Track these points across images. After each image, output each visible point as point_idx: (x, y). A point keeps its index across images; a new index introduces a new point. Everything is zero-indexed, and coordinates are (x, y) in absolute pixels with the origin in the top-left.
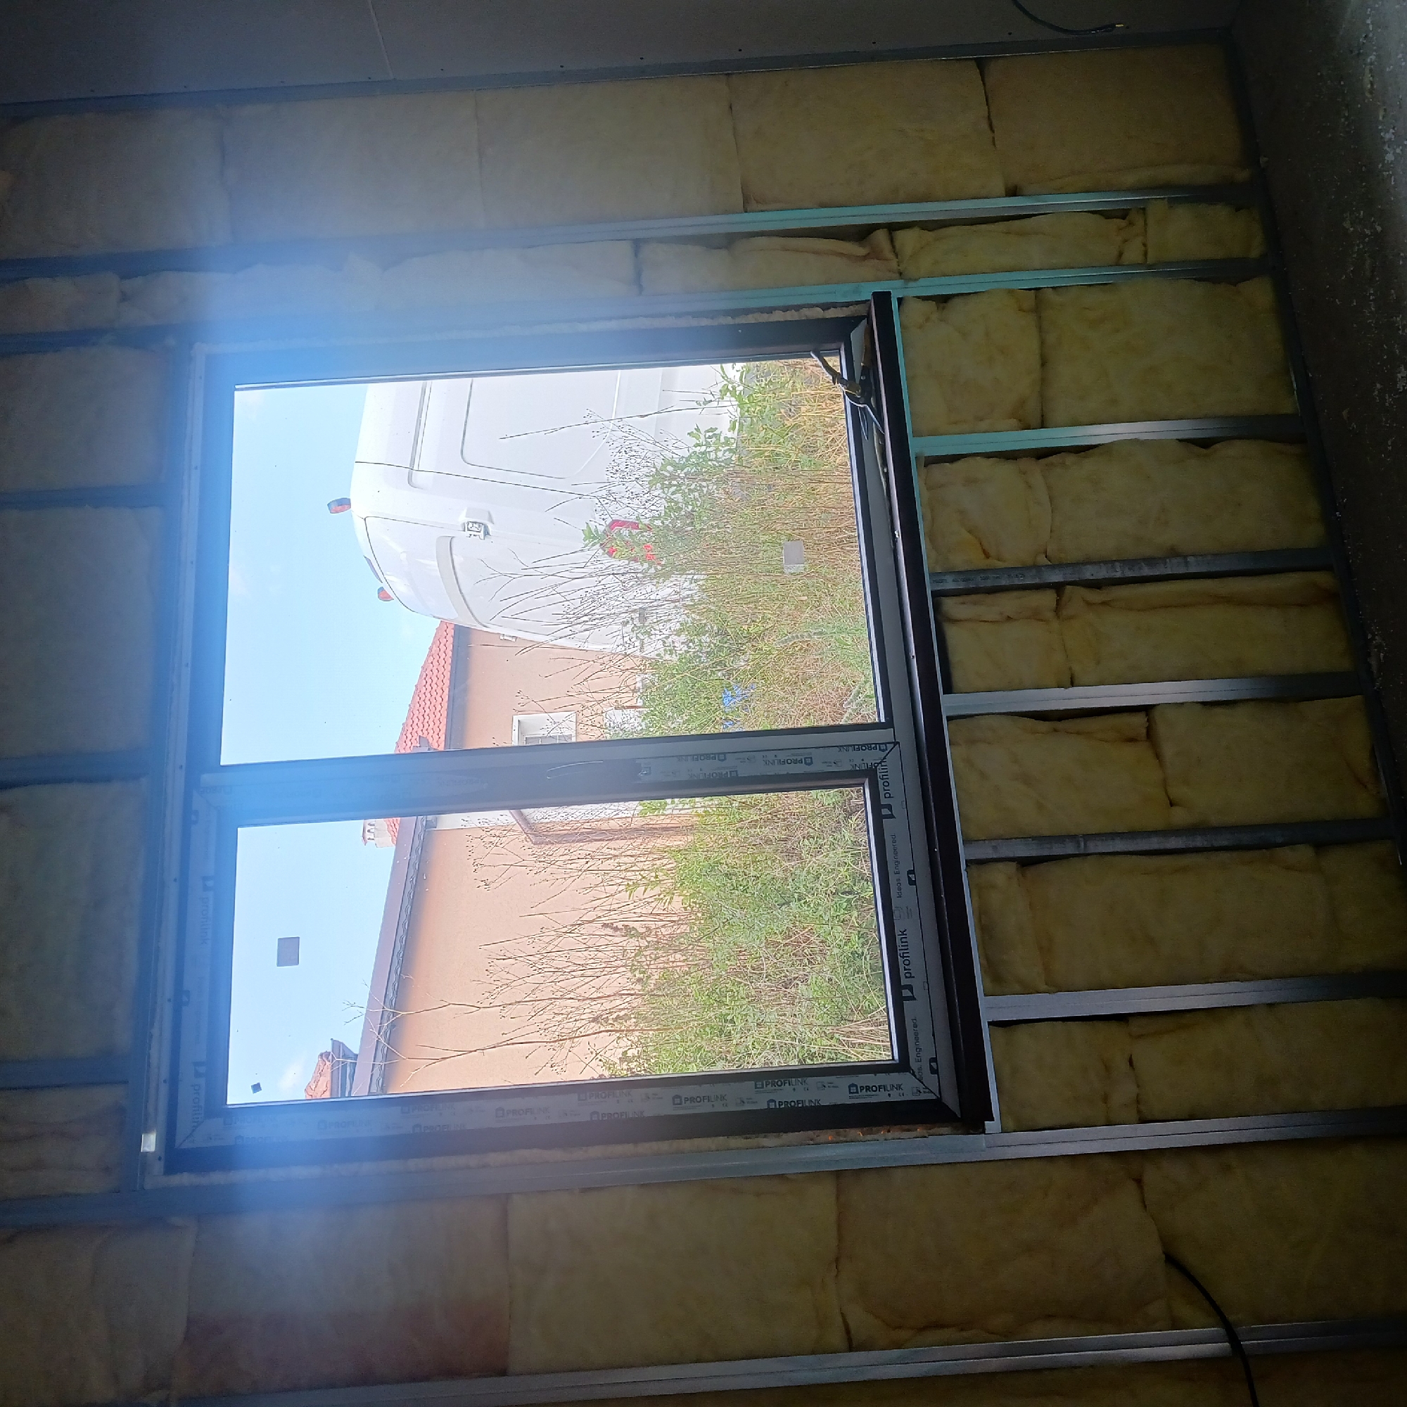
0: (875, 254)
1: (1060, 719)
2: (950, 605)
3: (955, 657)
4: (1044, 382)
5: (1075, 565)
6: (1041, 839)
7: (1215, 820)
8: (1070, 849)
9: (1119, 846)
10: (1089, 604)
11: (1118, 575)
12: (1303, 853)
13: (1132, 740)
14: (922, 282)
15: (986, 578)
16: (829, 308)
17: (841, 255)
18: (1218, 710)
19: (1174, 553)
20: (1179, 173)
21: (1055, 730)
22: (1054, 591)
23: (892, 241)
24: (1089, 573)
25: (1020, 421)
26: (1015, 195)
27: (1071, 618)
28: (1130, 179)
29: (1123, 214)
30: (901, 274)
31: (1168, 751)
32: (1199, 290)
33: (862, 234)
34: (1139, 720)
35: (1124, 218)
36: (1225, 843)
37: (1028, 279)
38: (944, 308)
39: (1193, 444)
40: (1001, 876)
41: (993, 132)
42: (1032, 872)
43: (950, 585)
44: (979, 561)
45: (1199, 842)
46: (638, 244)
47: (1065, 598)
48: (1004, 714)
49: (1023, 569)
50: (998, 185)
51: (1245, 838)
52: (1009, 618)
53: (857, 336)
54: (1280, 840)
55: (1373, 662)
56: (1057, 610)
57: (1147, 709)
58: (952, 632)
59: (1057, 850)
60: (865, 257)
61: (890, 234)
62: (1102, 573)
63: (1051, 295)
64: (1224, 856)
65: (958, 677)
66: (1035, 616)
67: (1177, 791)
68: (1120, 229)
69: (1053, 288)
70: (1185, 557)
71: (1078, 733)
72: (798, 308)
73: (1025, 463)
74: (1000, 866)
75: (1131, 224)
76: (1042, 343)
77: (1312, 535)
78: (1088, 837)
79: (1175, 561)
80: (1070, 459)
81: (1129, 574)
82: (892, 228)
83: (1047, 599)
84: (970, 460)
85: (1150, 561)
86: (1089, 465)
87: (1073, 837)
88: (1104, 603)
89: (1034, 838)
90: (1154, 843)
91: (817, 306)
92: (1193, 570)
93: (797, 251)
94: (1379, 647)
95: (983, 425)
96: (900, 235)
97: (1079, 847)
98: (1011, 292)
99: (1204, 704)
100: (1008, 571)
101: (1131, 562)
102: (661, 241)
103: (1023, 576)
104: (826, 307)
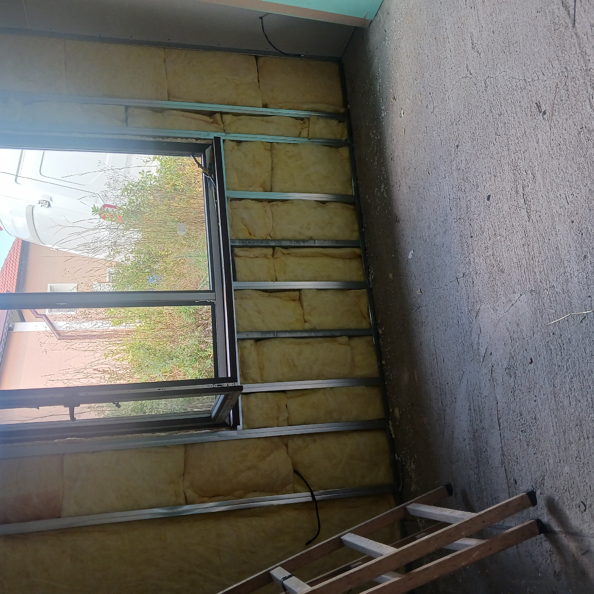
0: (215, 122)
1: (272, 292)
2: (237, 251)
3: (238, 269)
4: (272, 176)
5: (279, 240)
6: (262, 332)
7: (318, 328)
8: (272, 336)
9: (287, 335)
10: (283, 254)
11: (293, 245)
12: (345, 339)
13: (294, 300)
14: (232, 135)
15: (250, 242)
16: (198, 140)
17: (203, 120)
18: (322, 292)
19: (311, 239)
20: (322, 107)
21: (270, 296)
22: (272, 248)
23: (222, 118)
24: (284, 243)
25: (263, 188)
26: (266, 107)
27: (277, 258)
28: (305, 106)
29: (302, 119)
30: (224, 130)
31: (305, 304)
32: (326, 149)
33: (211, 114)
34: (297, 293)
35: (302, 120)
36: (321, 335)
37: (269, 139)
38: (239, 145)
39: (320, 202)
40: (248, 344)
41: (259, 83)
42: (258, 343)
43: (237, 244)
44: (247, 236)
45: (313, 334)
46: (127, 108)
47: (275, 251)
48: (253, 289)
49: (262, 241)
50: (260, 103)
51: (327, 334)
52: (257, 257)
53: (208, 151)
54: (338, 335)
55: (370, 279)
56: (273, 255)
57: (299, 290)
58: (237, 260)
59: (268, 336)
60: (212, 123)
61: (221, 115)
62: (288, 244)
63: (276, 145)
64: (320, 339)
65: (238, 276)
66: (266, 256)
67: (307, 317)
68: (301, 124)
69: (277, 143)
70: (315, 240)
71: (277, 297)
72: (187, 138)
73: (264, 203)
74: (249, 341)
75: (304, 123)
76: (272, 162)
77: (355, 236)
78: (278, 332)
79: (311, 241)
80: (280, 203)
81: (296, 245)
82: (222, 113)
83: (270, 251)
84: (246, 200)
85: (304, 241)
86: (286, 206)
87: (273, 332)
88: (288, 254)
89: (260, 332)
90: (299, 335)
91: (194, 138)
92: (317, 245)
93: (187, 117)
94: (372, 274)
95: (251, 189)
96: (225, 116)
97: (275, 335)
98: (262, 142)
99: (318, 289)
100: (257, 240)
101: (298, 241)
102: (136, 107)
103: (262, 242)
104: (197, 139)
